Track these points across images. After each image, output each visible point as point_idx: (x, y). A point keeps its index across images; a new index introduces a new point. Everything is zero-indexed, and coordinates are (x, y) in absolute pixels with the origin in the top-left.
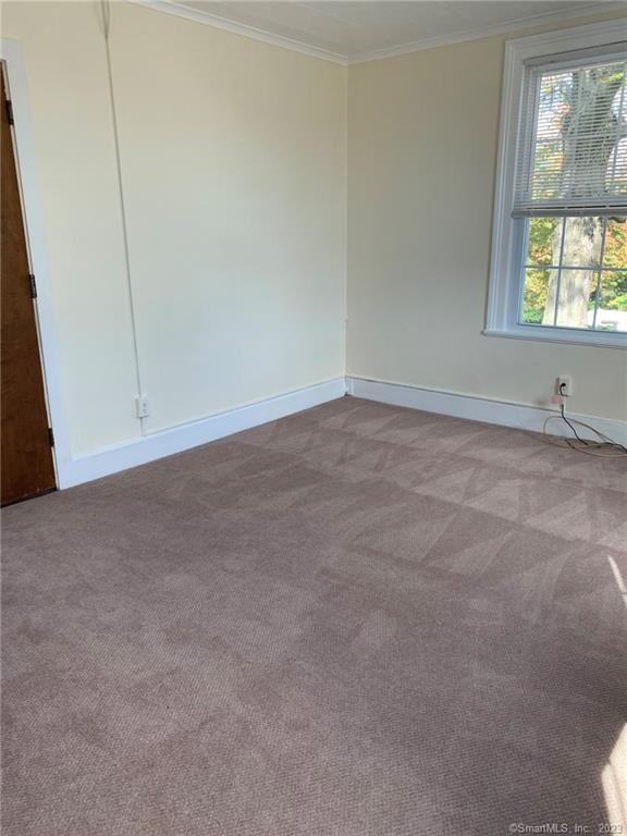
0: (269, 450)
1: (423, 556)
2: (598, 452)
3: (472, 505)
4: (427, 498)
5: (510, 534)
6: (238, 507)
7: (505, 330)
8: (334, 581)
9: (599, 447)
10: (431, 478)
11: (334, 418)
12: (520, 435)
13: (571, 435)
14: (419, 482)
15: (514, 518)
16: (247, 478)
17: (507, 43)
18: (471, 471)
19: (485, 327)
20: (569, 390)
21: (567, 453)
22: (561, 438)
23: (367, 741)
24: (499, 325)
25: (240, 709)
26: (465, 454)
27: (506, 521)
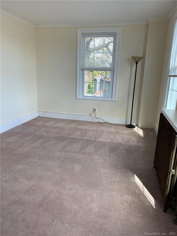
0: (25, 132)
1: (79, 150)
2: (104, 124)
3: (84, 138)
4: (74, 138)
5: (95, 143)
6: (25, 147)
7: (81, 97)
8: (62, 159)
9: (104, 123)
10: (72, 134)
11: (38, 122)
12: (87, 122)
13: (98, 121)
14: (69, 135)
15: (94, 139)
16: (23, 140)
17: (78, 29)
18: (80, 131)
19: (76, 97)
20: (96, 111)
21: (98, 125)
22: (95, 122)
23: (87, 188)
24: (79, 96)
25: (56, 189)
26: (77, 127)
27: (93, 141)
